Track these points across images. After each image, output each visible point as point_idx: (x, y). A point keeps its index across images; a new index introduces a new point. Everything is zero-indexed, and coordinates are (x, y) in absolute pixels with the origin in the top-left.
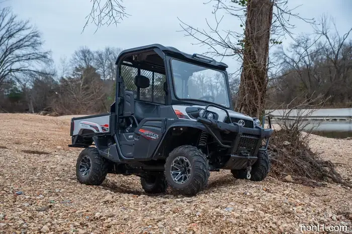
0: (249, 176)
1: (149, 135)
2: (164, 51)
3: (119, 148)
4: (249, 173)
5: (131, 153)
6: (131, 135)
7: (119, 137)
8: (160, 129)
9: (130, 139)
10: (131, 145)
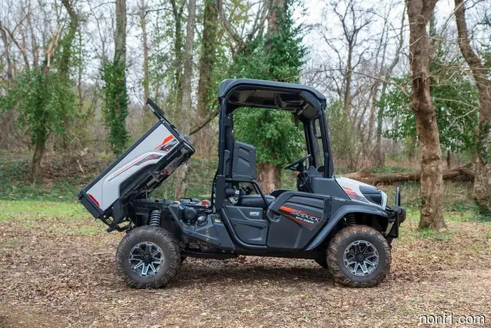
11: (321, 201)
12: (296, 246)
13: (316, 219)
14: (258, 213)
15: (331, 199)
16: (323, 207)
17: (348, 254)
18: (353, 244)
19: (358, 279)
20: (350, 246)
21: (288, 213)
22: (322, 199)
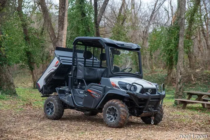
0: (152, 123)
1: (94, 94)
2: (105, 43)
3: (74, 98)
4: (152, 121)
5: (81, 103)
6: (81, 91)
7: (74, 91)
8: (101, 92)
9: (81, 94)
10: (82, 98)
11: (102, 88)
12: (92, 107)
13: (99, 96)
14: (82, 92)
15: (105, 87)
16: (102, 90)
17: (107, 112)
18: (109, 107)
19: (110, 123)
20: (108, 108)
21: (90, 93)
22: (102, 87)
